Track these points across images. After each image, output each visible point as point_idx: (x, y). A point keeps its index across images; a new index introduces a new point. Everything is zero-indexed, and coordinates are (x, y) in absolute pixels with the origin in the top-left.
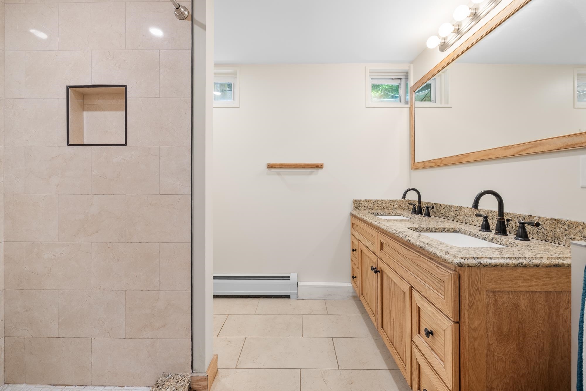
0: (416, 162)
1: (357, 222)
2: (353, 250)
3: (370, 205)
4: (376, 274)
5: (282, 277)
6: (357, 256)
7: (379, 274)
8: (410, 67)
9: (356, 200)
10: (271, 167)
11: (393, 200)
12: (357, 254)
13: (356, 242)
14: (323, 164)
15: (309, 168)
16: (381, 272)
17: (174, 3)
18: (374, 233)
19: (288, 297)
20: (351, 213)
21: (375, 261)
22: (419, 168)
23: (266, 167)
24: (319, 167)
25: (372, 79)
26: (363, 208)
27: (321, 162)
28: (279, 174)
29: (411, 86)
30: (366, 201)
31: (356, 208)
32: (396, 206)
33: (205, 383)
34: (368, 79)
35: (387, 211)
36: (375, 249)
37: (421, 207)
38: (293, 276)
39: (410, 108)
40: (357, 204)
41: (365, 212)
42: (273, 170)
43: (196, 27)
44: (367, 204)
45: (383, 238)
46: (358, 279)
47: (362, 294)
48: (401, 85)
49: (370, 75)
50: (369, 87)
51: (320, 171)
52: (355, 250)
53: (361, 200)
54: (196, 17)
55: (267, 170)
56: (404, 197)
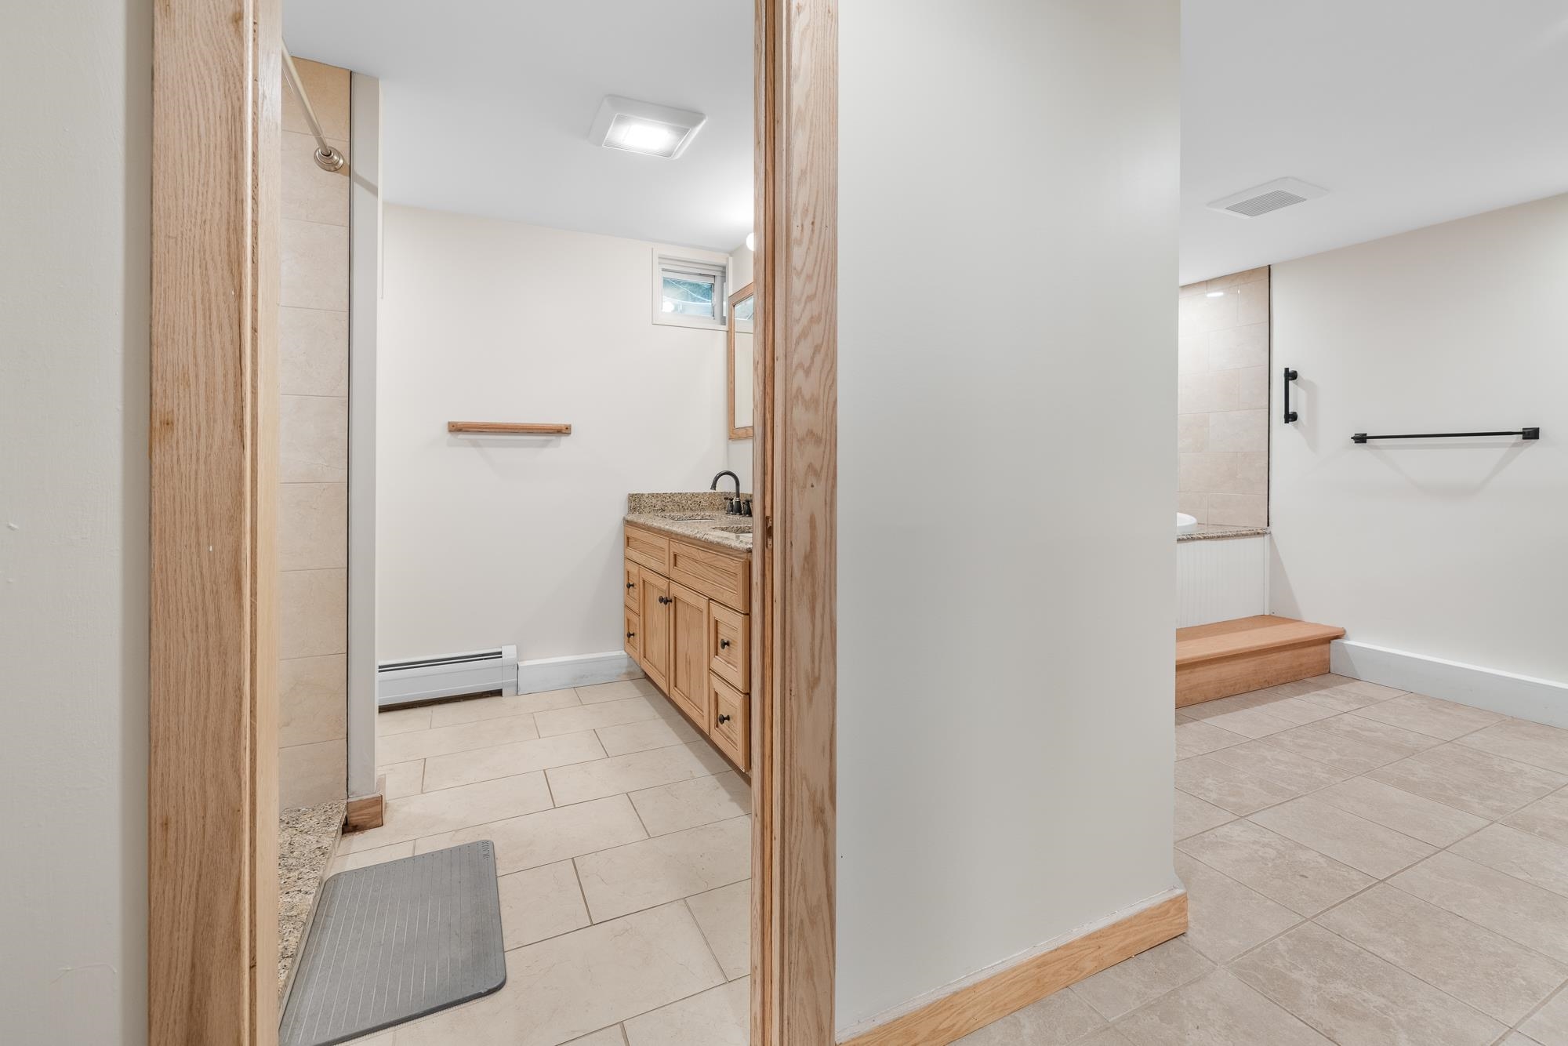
0: (737, 426)
1: (636, 533)
2: (629, 586)
3: (658, 503)
4: (667, 606)
5: (483, 655)
6: (635, 595)
7: (672, 605)
8: (727, 259)
9: (633, 495)
10: (456, 429)
11: (699, 494)
12: (634, 592)
13: (634, 569)
14: (570, 426)
15: (541, 433)
16: (673, 600)
17: (321, 142)
18: (663, 543)
19: (498, 693)
20: (624, 519)
21: (665, 587)
22: (739, 438)
23: (446, 429)
24: (563, 431)
25: (663, 270)
26: (647, 510)
27: (567, 423)
28: (475, 444)
29: (731, 293)
30: (653, 495)
31: (635, 509)
32: (704, 503)
33: (377, 809)
34: (658, 269)
35: (689, 513)
36: (664, 569)
37: (739, 502)
38: (509, 652)
39: (727, 332)
40: (636, 502)
41: (651, 515)
42: (462, 436)
43: (358, 189)
44: (654, 501)
45: (677, 547)
46: (637, 636)
47: (645, 657)
48: (715, 286)
49: (659, 263)
50: (659, 282)
51: (564, 439)
52: (633, 585)
53: (642, 495)
54: (358, 168)
55: (449, 436)
56: (714, 486)
